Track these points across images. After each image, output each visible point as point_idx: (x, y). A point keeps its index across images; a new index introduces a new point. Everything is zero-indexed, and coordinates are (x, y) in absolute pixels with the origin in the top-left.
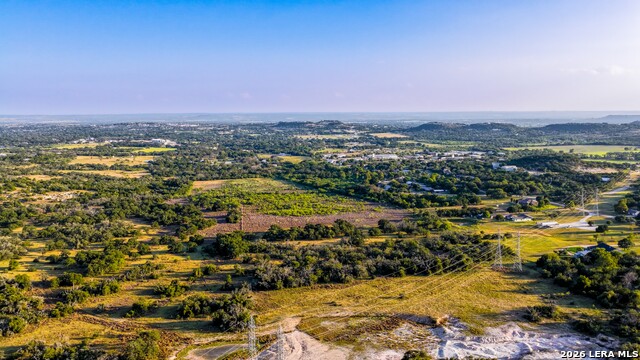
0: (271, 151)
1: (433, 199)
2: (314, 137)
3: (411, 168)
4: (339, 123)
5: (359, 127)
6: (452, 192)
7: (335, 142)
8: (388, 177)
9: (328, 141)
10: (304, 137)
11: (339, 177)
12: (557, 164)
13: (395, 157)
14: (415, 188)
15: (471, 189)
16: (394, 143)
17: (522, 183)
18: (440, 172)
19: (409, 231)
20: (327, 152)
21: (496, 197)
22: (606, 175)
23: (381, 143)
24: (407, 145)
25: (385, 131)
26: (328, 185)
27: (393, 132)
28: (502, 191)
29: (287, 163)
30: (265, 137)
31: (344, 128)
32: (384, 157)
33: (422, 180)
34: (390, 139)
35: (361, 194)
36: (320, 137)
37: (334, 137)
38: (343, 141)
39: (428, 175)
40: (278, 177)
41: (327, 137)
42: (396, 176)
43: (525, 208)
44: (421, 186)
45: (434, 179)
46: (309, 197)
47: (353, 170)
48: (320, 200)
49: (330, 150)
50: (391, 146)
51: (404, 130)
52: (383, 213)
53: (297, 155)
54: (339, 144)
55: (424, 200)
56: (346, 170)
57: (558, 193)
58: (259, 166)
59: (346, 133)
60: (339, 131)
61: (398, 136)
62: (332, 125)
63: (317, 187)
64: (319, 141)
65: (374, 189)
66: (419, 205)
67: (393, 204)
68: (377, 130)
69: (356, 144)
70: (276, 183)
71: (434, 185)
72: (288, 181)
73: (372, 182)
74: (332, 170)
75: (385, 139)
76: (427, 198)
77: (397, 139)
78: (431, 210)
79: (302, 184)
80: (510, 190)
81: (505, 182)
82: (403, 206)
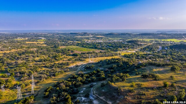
0: (72, 40)
1: (110, 48)
2: (81, 37)
3: (106, 43)
4: (87, 33)
5: (92, 34)
6: (113, 47)
7: (87, 38)
8: (101, 45)
9: (85, 38)
10: (79, 37)
11: (90, 45)
12: (135, 42)
13: (102, 41)
14: (106, 47)
15: (117, 47)
16: (101, 38)
17: (127, 46)
18: (112, 44)
19: (105, 53)
20: (86, 41)
21: (121, 48)
22: (143, 44)
23: (98, 38)
24: (105, 39)
25: (99, 35)
26: (89, 47)
27: (101, 35)
28: (123, 47)
29: (77, 43)
30: (68, 37)
31: (88, 35)
32: (100, 41)
33: (108, 46)
34: (100, 37)
35: (96, 48)
36: (83, 37)
37: (86, 37)
38: (89, 38)
39: (109, 44)
40: (77, 45)
41: (84, 37)
42: (102, 45)
43: (126, 49)
44: (108, 47)
45: (110, 45)
46: (86, 49)
47: (93, 44)
48: (88, 49)
49: (86, 40)
50: (101, 39)
51: (104, 35)
52: (100, 50)
53: (79, 41)
54: (88, 39)
55: (108, 49)
56: (92, 44)
57: (133, 47)
58: (71, 43)
59: (89, 36)
60: (87, 35)
61: (102, 36)
62: (85, 34)
63: (86, 47)
64: (82, 38)
65: (98, 47)
66: (107, 49)
67: (102, 49)
68: (97, 35)
69: (92, 38)
70: (77, 47)
71: (110, 46)
72: (80, 46)
73: (98, 46)
74: (89, 44)
75: (99, 37)
76: (109, 48)
77: (102, 37)
78: (109, 50)
79: (83, 46)
80: (124, 47)
81: (124, 45)
82: (104, 50)
